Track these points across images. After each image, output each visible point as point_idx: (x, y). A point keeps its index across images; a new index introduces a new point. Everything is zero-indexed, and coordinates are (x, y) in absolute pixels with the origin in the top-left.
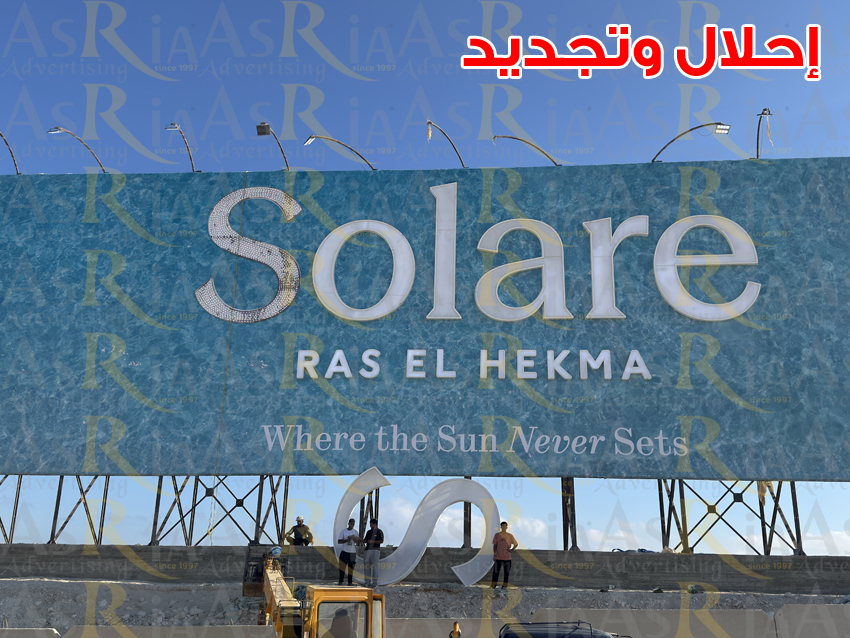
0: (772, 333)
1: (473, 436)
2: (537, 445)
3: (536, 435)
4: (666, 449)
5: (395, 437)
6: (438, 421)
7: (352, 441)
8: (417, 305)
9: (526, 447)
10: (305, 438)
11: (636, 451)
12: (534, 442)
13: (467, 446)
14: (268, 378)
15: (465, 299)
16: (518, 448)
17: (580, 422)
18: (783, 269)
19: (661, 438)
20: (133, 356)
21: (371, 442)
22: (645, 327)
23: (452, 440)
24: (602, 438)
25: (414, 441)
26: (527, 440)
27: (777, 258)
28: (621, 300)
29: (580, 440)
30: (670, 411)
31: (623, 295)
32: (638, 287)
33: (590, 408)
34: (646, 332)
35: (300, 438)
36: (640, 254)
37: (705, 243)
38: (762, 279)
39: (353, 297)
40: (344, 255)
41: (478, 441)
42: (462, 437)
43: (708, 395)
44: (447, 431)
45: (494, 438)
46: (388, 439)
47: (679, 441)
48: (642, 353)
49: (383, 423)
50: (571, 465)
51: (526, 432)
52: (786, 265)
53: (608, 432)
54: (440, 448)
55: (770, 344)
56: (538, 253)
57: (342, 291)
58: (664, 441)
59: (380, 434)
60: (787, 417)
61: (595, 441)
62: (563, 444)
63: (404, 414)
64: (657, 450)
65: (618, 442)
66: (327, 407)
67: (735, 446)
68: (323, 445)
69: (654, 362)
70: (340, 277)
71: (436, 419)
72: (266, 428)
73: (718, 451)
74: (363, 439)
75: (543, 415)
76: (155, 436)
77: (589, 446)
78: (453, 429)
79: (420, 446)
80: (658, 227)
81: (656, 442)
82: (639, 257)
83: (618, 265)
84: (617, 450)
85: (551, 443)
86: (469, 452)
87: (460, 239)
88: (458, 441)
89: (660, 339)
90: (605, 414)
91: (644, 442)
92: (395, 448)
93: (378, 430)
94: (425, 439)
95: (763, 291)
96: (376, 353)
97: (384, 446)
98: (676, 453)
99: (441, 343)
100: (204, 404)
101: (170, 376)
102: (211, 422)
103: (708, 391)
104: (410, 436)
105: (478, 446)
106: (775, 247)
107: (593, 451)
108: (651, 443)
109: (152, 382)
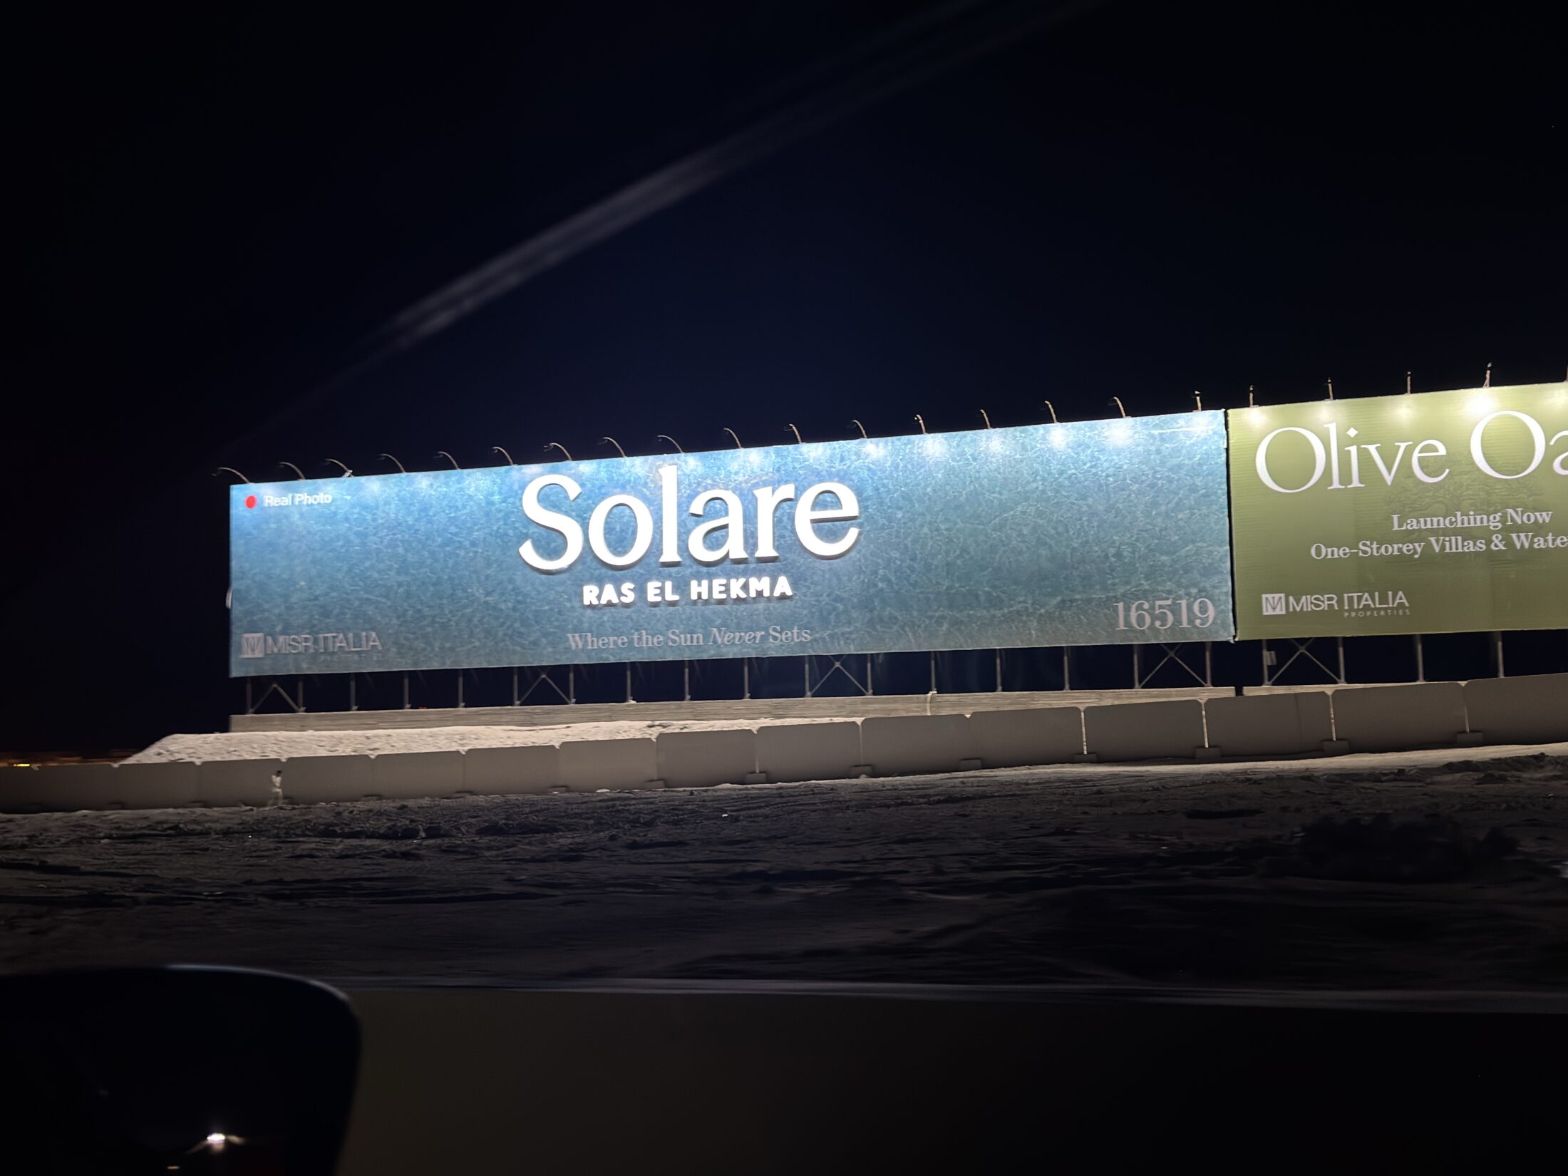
0: (863, 561)
1: (689, 636)
2: (726, 639)
3: (725, 633)
4: (798, 638)
5: (644, 638)
6: (668, 628)
7: (620, 641)
8: (654, 553)
9: (719, 641)
10: (593, 641)
11: (781, 640)
12: (724, 637)
13: (686, 642)
14: (568, 604)
15: (683, 547)
16: (715, 642)
17: (750, 624)
18: (873, 518)
19: (795, 631)
20: (488, 594)
21: (631, 642)
22: (790, 561)
23: (677, 638)
24: (763, 633)
25: (655, 640)
26: (720, 636)
27: (870, 510)
28: (776, 543)
29: (750, 635)
30: (802, 614)
31: (778, 540)
32: (787, 535)
33: (756, 615)
34: (790, 564)
35: (590, 640)
36: (788, 511)
37: (828, 502)
38: (860, 526)
39: (616, 549)
40: (609, 520)
41: (692, 637)
42: (682, 636)
43: (824, 603)
44: (673, 633)
45: (701, 636)
46: (640, 639)
47: (806, 633)
48: (788, 577)
49: (637, 630)
50: (745, 650)
51: (720, 631)
52: (874, 515)
53: (766, 629)
54: (670, 644)
55: (861, 568)
56: (727, 514)
57: (609, 545)
58: (798, 633)
59: (636, 636)
60: (866, 614)
61: (759, 634)
62: (741, 636)
63: (649, 624)
64: (793, 640)
65: (772, 635)
66: (604, 621)
67: (836, 633)
68: (603, 644)
69: (794, 584)
70: (607, 536)
71: (667, 626)
72: (570, 635)
73: (827, 637)
74: (626, 640)
75: (729, 621)
76: (508, 643)
77: (755, 637)
78: (677, 631)
79: (659, 643)
80: (800, 491)
81: (792, 633)
82: (789, 513)
83: (776, 519)
84: (771, 640)
85: (734, 638)
86: (687, 646)
87: (679, 505)
88: (680, 638)
89: (798, 568)
90: (766, 618)
91: (786, 634)
92: (644, 645)
93: (633, 634)
94: (661, 638)
95: (860, 534)
96: (632, 586)
97: (638, 644)
98: (804, 640)
99: (669, 577)
100: (533, 623)
101: (510, 605)
102: (538, 634)
103: (824, 600)
104: (653, 637)
105: (692, 642)
106: (869, 503)
107: (757, 641)
108: (790, 634)
109: (502, 610)
